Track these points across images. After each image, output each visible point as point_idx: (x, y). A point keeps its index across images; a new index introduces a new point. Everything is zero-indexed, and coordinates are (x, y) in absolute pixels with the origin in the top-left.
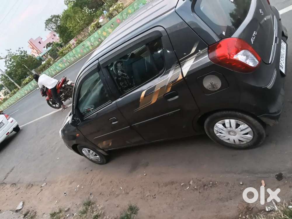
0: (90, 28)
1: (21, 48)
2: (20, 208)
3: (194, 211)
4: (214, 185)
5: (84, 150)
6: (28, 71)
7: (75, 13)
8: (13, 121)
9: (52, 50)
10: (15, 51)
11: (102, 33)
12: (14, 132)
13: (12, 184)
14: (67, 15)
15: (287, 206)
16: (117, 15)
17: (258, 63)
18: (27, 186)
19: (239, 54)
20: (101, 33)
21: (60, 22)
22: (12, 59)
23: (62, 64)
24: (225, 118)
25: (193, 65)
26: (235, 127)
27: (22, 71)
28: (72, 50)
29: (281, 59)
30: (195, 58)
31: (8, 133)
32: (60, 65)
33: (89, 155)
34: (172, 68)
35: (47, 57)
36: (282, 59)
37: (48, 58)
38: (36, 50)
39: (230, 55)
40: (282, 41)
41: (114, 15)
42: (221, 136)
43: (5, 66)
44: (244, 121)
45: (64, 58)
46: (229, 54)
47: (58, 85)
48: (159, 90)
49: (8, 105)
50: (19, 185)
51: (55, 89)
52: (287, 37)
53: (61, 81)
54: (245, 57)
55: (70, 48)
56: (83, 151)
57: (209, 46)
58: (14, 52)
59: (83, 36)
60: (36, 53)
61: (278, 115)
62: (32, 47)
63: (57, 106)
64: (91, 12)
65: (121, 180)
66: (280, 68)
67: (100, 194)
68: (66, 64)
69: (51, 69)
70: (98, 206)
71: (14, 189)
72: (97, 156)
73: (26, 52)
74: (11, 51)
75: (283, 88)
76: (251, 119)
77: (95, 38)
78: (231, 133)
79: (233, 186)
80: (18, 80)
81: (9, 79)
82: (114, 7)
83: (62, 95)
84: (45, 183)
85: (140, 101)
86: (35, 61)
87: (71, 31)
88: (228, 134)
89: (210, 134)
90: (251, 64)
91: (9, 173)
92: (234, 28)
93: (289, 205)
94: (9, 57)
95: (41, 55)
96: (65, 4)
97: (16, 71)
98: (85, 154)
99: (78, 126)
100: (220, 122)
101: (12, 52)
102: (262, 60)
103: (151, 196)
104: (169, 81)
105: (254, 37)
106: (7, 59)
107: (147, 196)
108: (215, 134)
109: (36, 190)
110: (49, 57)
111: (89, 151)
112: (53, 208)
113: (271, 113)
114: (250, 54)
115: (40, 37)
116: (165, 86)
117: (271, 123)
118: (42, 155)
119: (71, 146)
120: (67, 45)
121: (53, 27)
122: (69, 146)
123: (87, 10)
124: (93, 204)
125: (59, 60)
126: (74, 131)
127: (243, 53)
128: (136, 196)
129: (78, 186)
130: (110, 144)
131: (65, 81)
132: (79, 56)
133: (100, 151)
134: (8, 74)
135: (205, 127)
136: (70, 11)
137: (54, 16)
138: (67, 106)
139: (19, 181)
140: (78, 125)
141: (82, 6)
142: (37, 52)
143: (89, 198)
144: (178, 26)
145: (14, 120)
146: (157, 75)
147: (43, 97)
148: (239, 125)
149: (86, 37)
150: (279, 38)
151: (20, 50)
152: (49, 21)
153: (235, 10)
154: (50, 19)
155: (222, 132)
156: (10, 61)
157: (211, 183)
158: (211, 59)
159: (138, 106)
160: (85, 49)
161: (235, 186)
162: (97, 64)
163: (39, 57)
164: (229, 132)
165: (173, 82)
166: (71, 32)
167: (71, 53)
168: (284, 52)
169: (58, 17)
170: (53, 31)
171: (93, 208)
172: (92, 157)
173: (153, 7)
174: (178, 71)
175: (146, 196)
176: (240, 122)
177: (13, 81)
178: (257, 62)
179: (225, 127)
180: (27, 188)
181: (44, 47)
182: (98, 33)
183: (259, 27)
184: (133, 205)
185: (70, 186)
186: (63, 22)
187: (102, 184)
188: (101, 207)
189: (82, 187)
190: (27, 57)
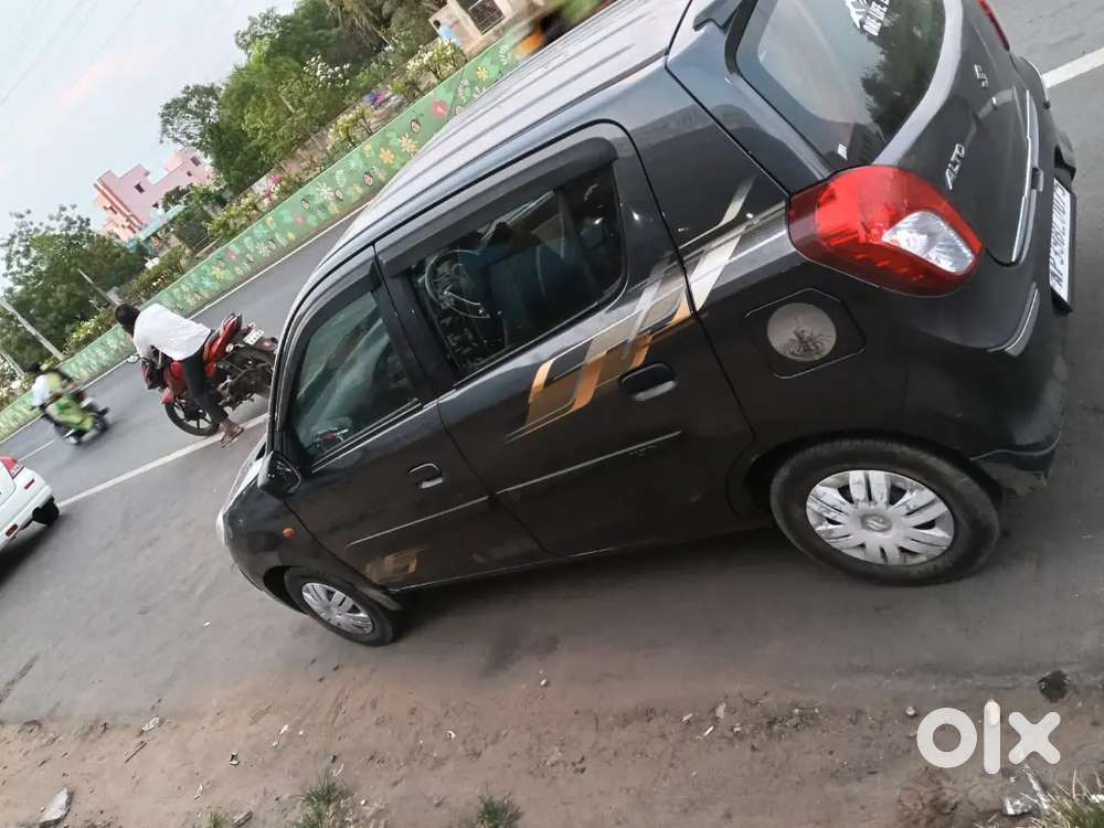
0: (332, 136)
1: (69, 208)
2: (59, 816)
3: (734, 819)
4: (808, 719)
5: (308, 591)
6: (92, 295)
7: (278, 77)
8: (33, 481)
9: (187, 216)
10: (46, 220)
11: (378, 152)
12: (36, 526)
13: (27, 724)
14: (244, 84)
15: (1085, 794)
16: (434, 86)
17: (970, 261)
18: (86, 729)
19: (900, 225)
20: (373, 153)
21: (218, 113)
22: (32, 249)
23: (225, 268)
24: (847, 466)
25: (730, 264)
26: (885, 499)
27: (70, 295)
28: (262, 214)
29: (1054, 248)
30: (738, 239)
31: (15, 527)
32: (217, 272)
33: (328, 608)
34: (651, 277)
35: (166, 242)
36: (1057, 249)
37: (168, 245)
38: (125, 215)
39: (868, 231)
40: (1056, 181)
41: (422, 87)
42: (834, 535)
43: (5, 275)
44: (918, 478)
45: (232, 245)
46: (865, 228)
47: (211, 345)
48: (601, 359)
49: (14, 424)
50: (52, 728)
51: (197, 362)
52: (1072, 171)
53: (220, 330)
54: (925, 237)
55: (255, 207)
56: (304, 594)
57: (791, 195)
58: (41, 224)
59: (304, 164)
60: (123, 226)
61: (1046, 456)
62: (109, 205)
63: (204, 424)
64: (335, 74)
65: (453, 703)
66: (1053, 282)
67: (372, 758)
68: (237, 269)
69: (182, 287)
70: (363, 802)
71: (35, 742)
72: (358, 612)
73: (88, 224)
74: (27, 219)
75: (1063, 355)
76: (945, 468)
77: (351, 172)
78: (872, 523)
79: (881, 723)
80: (56, 328)
81: (18, 322)
82: (425, 59)
83: (223, 385)
84: (157, 720)
85: (530, 400)
86: (119, 256)
87: (261, 144)
88: (860, 525)
89: (791, 527)
90: (946, 264)
91: (13, 681)
92: (880, 132)
93: (1095, 791)
94: (22, 240)
95: (142, 236)
96: (239, 45)
97: (46, 293)
98: (315, 605)
99: (291, 495)
100: (829, 480)
101: (31, 223)
102: (988, 251)
103: (566, 765)
104: (642, 327)
105: (955, 164)
106: (15, 247)
107: (552, 765)
108: (811, 529)
109: (122, 745)
110: (174, 241)
111: (330, 594)
112: (188, 813)
113: (1022, 448)
114: (941, 226)
115: (140, 165)
116: (626, 342)
117: (1020, 482)
118: (144, 612)
119: (263, 573)
120: (246, 197)
121: (188, 131)
122: (251, 572)
123: (319, 69)
124: (344, 794)
125: (213, 254)
126: (275, 516)
127: (917, 222)
128: (509, 766)
129: (285, 728)
130: (412, 568)
131: (236, 331)
132: (287, 238)
133: (374, 594)
134: (16, 307)
135: (774, 502)
136: (260, 70)
137: (198, 91)
138: (241, 426)
139: (53, 711)
140: (290, 491)
141: (303, 53)
142: (127, 224)
143: (327, 774)
144: (672, 126)
145: (39, 480)
146: (596, 304)
147: (152, 390)
148: (901, 492)
149: (318, 169)
150: (1043, 169)
151: (62, 213)
152: (173, 110)
153: (883, 67)
154: (180, 100)
155: (838, 520)
156: (26, 255)
157: (797, 711)
158: (798, 242)
159: (522, 419)
160: (314, 213)
161: (888, 725)
162: (370, 262)
163: (135, 242)
164: (864, 519)
165: (653, 329)
166: (259, 148)
167: (258, 229)
168: (1064, 222)
169: (211, 91)
170: (188, 145)
171: (345, 812)
172: (340, 618)
173: (569, 60)
174: (674, 290)
175: (548, 763)
176: (905, 481)
177: (33, 332)
178: (969, 255)
179: (850, 500)
180: (84, 737)
181: (156, 206)
182: (363, 155)
183: (974, 129)
184: (497, 799)
185: (253, 729)
186: (229, 113)
187: (378, 719)
188: (373, 809)
189: (301, 733)
190: (90, 239)
